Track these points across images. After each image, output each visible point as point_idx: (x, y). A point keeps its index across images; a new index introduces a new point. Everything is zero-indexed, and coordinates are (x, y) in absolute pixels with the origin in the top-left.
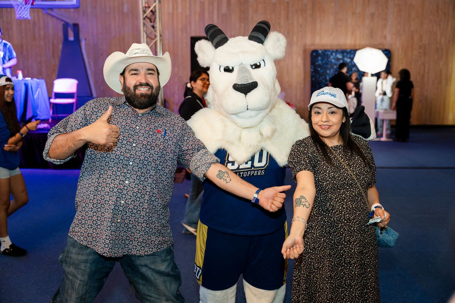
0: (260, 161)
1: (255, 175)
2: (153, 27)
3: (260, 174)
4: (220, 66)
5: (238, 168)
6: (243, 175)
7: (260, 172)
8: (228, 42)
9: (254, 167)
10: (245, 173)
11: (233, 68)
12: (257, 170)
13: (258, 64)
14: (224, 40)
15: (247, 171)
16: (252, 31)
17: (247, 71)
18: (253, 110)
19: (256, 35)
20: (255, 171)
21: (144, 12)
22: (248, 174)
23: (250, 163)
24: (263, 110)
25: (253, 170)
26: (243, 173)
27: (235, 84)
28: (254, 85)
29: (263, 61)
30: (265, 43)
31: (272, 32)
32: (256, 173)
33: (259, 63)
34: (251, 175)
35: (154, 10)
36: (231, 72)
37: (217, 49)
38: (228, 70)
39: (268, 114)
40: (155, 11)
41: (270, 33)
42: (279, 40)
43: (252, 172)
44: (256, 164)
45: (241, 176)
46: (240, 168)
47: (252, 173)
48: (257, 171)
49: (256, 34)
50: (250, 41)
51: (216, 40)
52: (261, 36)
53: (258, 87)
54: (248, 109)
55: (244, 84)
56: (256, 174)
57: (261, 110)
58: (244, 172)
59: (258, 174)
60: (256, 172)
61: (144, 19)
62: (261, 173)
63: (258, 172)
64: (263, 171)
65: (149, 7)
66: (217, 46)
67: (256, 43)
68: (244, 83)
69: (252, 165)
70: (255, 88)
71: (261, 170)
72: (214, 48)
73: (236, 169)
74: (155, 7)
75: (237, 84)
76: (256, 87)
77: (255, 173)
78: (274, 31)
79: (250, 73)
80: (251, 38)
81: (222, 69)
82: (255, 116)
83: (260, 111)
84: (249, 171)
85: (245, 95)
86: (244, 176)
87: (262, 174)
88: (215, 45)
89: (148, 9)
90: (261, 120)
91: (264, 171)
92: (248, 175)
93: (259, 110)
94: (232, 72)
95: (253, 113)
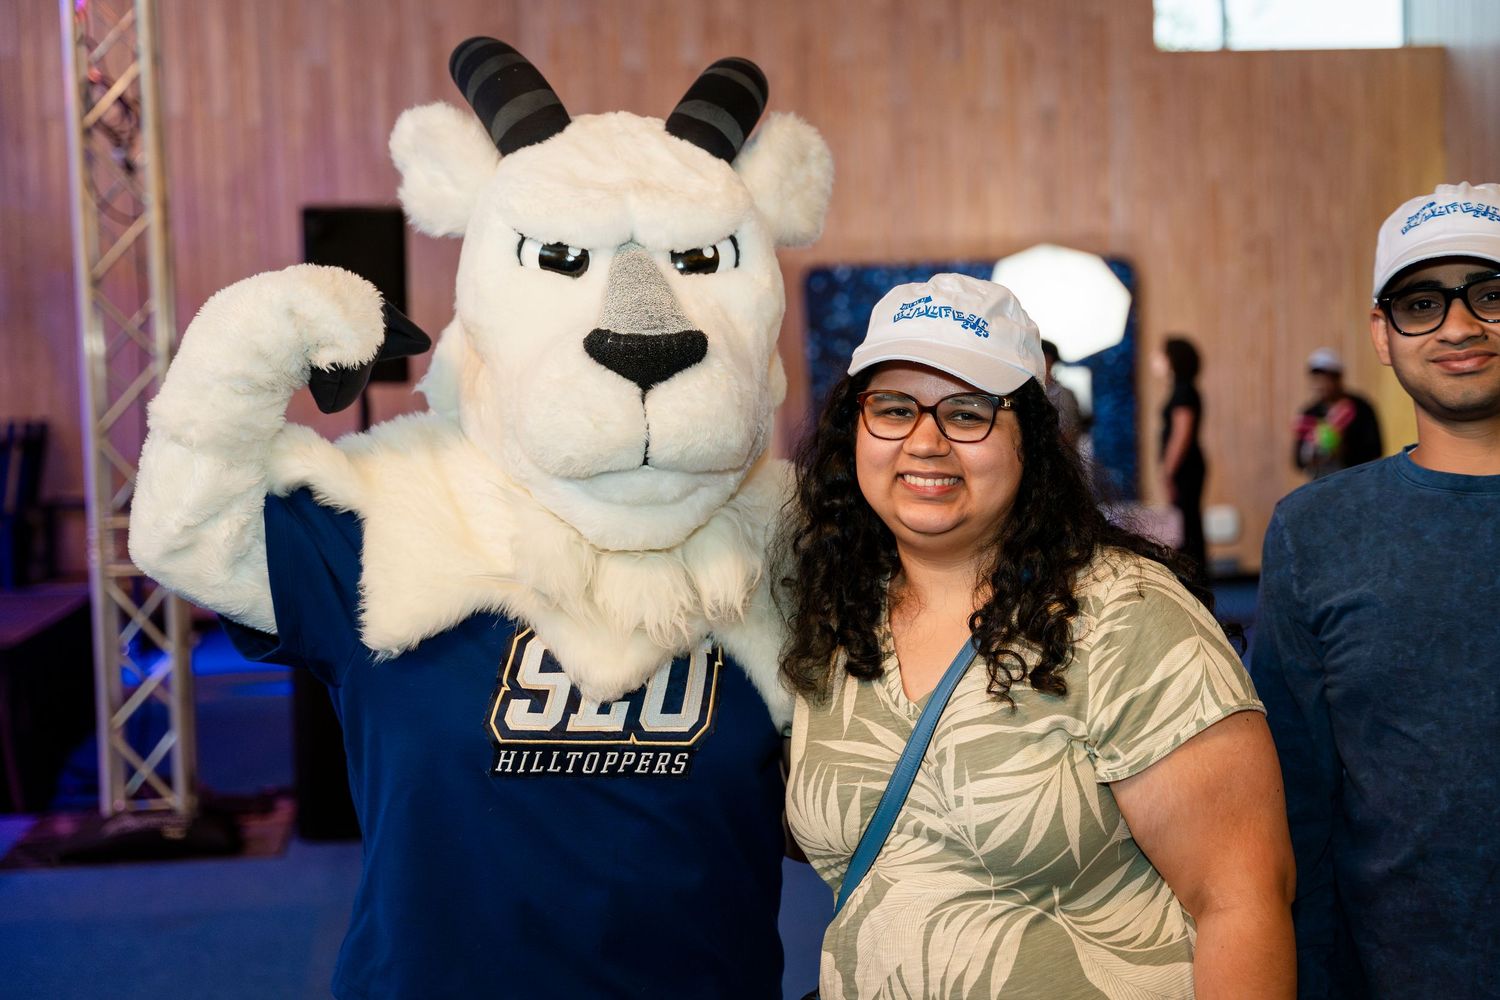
0: (672, 704)
1: (638, 770)
2: (129, 168)
3: (664, 771)
4: (523, 239)
5: (560, 730)
6: (579, 763)
7: (664, 760)
8: (569, 129)
9: (642, 735)
10: (593, 757)
11: (584, 255)
12: (654, 746)
13: (709, 254)
14: (549, 120)
15: (603, 750)
16: (688, 97)
17: (654, 275)
18: (672, 467)
19: (704, 118)
20: (644, 755)
21: (88, 103)
22: (607, 763)
23: (621, 711)
24: (716, 477)
25: (633, 748)
26: (580, 754)
27: (597, 332)
28: (687, 350)
29: (729, 244)
30: (745, 159)
31: (780, 115)
32: (647, 763)
33: (714, 248)
34: (621, 770)
35: (130, 96)
36: (573, 276)
37: (510, 157)
38: (560, 261)
39: (732, 496)
40: (137, 101)
41: (768, 117)
42: (803, 159)
43: (626, 754)
44: (653, 719)
45: (570, 770)
46: (569, 728)
47: (624, 762)
48: (651, 755)
49: (703, 113)
50: (676, 140)
51: (508, 115)
52: (726, 124)
53: (707, 360)
54: (645, 462)
55: (645, 338)
56: (643, 767)
57: (709, 472)
58: (586, 749)
59: (656, 771)
60: (647, 758)
61: (87, 132)
62: (671, 764)
63: (656, 758)
64: (682, 759)
65: (106, 83)
66: (507, 144)
67: (701, 155)
68: (646, 333)
69: (632, 722)
70: (694, 362)
71: (674, 751)
72: (496, 153)
73: (548, 728)
74: (135, 82)
75: (609, 331)
76: (699, 360)
77: (642, 762)
78: (785, 112)
79: (668, 290)
80: (680, 126)
81: (532, 252)
82: (676, 500)
83: (700, 478)
84: (611, 748)
85: (638, 390)
86: (584, 770)
87: (673, 771)
88: (499, 135)
89: (104, 93)
90: (701, 523)
91: (686, 756)
92: (604, 771)
93: (698, 473)
94: (578, 275)
95: (670, 484)
